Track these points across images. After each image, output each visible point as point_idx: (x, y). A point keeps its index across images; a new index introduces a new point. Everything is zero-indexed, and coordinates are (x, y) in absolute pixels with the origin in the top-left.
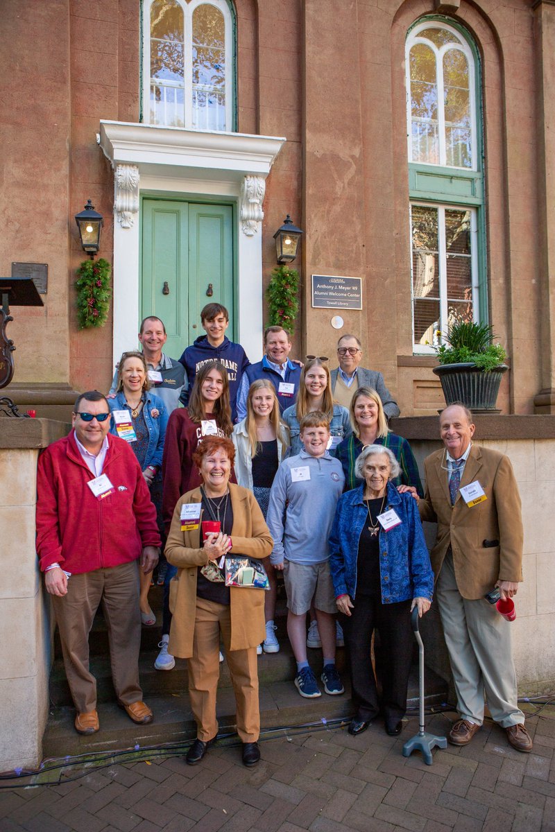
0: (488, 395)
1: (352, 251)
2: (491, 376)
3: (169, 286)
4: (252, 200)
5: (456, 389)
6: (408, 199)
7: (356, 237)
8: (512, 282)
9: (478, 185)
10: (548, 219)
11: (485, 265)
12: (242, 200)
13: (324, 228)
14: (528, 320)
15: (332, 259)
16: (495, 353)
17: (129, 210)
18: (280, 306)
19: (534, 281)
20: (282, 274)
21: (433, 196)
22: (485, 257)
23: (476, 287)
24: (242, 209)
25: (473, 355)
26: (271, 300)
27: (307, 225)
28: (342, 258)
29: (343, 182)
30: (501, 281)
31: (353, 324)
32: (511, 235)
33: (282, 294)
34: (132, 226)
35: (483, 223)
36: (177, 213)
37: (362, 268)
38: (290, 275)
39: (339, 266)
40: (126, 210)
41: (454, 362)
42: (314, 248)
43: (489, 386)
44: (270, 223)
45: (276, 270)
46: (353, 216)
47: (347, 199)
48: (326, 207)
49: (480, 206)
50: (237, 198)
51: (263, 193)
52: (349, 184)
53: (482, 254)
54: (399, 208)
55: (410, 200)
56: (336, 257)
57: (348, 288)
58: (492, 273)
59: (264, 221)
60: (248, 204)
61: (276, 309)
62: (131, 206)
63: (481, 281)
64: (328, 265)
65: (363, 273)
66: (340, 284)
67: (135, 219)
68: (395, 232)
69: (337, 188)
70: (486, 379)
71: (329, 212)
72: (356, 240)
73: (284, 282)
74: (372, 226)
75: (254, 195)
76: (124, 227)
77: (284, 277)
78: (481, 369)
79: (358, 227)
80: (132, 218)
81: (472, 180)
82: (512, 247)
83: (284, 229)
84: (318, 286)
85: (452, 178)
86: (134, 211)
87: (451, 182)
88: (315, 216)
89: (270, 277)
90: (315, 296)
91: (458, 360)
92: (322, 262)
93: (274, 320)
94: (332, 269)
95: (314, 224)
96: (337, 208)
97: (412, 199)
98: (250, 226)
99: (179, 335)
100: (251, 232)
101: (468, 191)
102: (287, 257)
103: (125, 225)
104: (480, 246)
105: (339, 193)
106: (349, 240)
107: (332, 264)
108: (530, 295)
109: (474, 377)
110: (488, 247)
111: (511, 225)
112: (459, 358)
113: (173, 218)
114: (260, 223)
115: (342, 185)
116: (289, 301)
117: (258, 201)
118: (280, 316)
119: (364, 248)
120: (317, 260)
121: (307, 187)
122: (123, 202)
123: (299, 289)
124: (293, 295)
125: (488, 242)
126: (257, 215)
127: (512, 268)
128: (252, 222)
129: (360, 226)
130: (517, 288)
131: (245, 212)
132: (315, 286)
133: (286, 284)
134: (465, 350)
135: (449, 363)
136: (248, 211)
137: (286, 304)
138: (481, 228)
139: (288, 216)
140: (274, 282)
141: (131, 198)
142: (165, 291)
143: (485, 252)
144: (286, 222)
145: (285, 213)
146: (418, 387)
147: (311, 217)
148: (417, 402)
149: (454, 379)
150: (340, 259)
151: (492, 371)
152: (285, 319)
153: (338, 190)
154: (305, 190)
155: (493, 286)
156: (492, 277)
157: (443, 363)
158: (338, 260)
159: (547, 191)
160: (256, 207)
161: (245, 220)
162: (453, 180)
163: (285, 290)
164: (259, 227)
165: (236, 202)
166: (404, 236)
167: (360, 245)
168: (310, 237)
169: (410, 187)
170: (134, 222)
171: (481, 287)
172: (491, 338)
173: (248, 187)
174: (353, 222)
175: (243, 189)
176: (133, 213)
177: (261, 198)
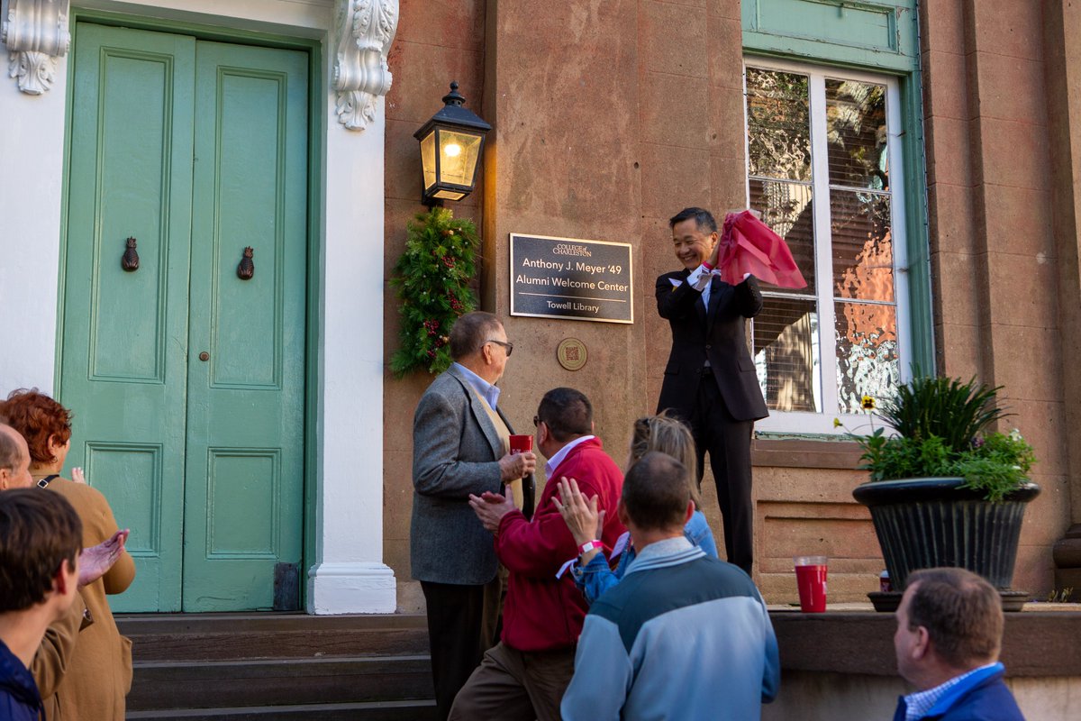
0: (995, 558)
1: (608, 178)
2: (1001, 510)
3: (140, 250)
4: (365, 43)
5: (916, 540)
6: (740, 52)
7: (617, 142)
8: (989, 260)
9: (904, 24)
10: (1071, 111)
11: (923, 216)
12: (338, 41)
13: (541, 119)
14: (1030, 352)
15: (559, 196)
16: (1009, 454)
17: (42, 49)
18: (428, 309)
19: (1041, 258)
20: (437, 228)
21: (799, 48)
22: (922, 198)
23: (902, 270)
24: (337, 63)
25: (957, 458)
26: (407, 294)
27: (499, 109)
28: (585, 193)
29: (588, 8)
30: (963, 255)
31: (612, 358)
32: (983, 146)
33: (436, 281)
34: (47, 90)
35: (917, 115)
36: (167, 62)
37: (632, 221)
38: (456, 232)
39: (578, 215)
40: (33, 49)
41: (908, 475)
42: (516, 167)
43: (998, 535)
44: (405, 99)
45: (421, 219)
46: (610, 92)
47: (597, 48)
48: (547, 68)
49: (909, 73)
50: (323, 33)
51: (394, 27)
52: (601, 13)
53: (915, 190)
54: (719, 75)
55: (745, 55)
56: (570, 190)
57: (599, 269)
58: (941, 237)
59: (392, 97)
60: (354, 49)
61: (421, 318)
62: (49, 38)
63: (915, 256)
64: (549, 209)
65: (637, 233)
66: (581, 259)
67: (57, 71)
68: (710, 131)
69: (573, 21)
70: (991, 518)
71: (552, 79)
72: (619, 152)
73: (441, 250)
74: (654, 115)
75: (371, 31)
76: (25, 92)
77: (442, 237)
78: (981, 494)
79: (624, 119)
80: (49, 70)
81: (889, 12)
82: (988, 175)
83: (444, 118)
84: (526, 262)
85: (842, 5)
86: (55, 52)
87: (840, 15)
88: (520, 88)
89: (405, 237)
90: (519, 287)
91: (919, 470)
92: (536, 203)
93: (413, 346)
94: (561, 221)
95: (517, 107)
96: (573, 71)
97: (750, 52)
98: (356, 106)
99: (163, 377)
100: (359, 121)
101: (881, 39)
102: (451, 188)
103: (28, 87)
104: (911, 169)
105: (578, 35)
106: (602, 151)
107: (559, 208)
108: (1033, 291)
109: (960, 513)
110: (930, 174)
111: (983, 121)
112: (920, 466)
113: (155, 74)
114: (381, 100)
115: (585, 15)
116: (454, 297)
117: (379, 46)
118: (429, 336)
119: (639, 171)
120: (523, 198)
121: (500, 15)
122: (26, 26)
123: (477, 267)
124: (463, 282)
125: (930, 161)
126: (374, 78)
127: (988, 226)
128: (363, 97)
129: (627, 116)
130: (1003, 273)
131: (346, 70)
132: (518, 260)
133: (448, 256)
134: (936, 445)
135: (895, 477)
136: (353, 68)
137: (446, 306)
138: (912, 127)
139: (453, 87)
140: (415, 248)
141: (50, 18)
142: (129, 261)
143: (922, 185)
144: (448, 100)
145: (444, 77)
146: (768, 518)
147: (508, 92)
148: (767, 556)
149: (911, 516)
150: (580, 196)
151: (1006, 497)
152: (442, 345)
153: (576, 26)
154: (495, 23)
155: (944, 267)
156: (942, 246)
157: (879, 475)
158: (575, 198)
159: (1067, 45)
160: (373, 60)
161: (344, 91)
162: (846, 12)
163: (443, 271)
164: (378, 107)
165: (318, 43)
166: (732, 143)
167: (629, 162)
168: (506, 138)
169: (745, 24)
170: (54, 80)
171: (916, 269)
172: (992, 416)
173: (357, 9)
174: (611, 105)
175: (343, 15)
176: (52, 56)
177: (388, 37)
